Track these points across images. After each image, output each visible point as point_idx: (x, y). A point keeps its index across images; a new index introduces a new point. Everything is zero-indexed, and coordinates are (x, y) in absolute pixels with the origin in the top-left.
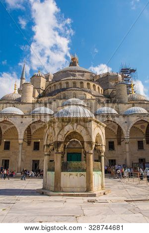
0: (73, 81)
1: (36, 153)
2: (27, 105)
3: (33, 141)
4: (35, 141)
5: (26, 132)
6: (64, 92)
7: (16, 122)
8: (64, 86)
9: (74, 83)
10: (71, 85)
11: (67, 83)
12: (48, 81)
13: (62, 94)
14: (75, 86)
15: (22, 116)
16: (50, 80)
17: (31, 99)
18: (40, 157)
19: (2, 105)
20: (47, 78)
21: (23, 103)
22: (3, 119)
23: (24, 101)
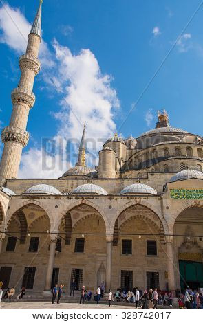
1: (126, 258)
2: (110, 182)
3: (121, 238)
6: (165, 162)
7: (101, 206)
8: (162, 154)
9: (177, 149)
11: (166, 149)
12: (130, 149)
16: (133, 147)
17: (113, 174)
18: (134, 266)
19: (70, 182)
20: (129, 145)
21: (102, 179)
22: (79, 202)
23: (104, 177)
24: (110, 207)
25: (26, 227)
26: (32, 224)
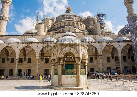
0: (68, 21)
1: (46, 65)
2: (41, 36)
3: (45, 58)
4: (46, 58)
5: (41, 52)
8: (63, 25)
9: (69, 23)
10: (67, 24)
11: (65, 23)
13: (61, 30)
14: (69, 25)
15: (38, 43)
16: (54, 21)
17: (43, 33)
18: (49, 67)
19: (25, 37)
20: (53, 20)
21: (38, 35)
22: (26, 45)
23: (39, 34)
24: (38, 47)
25: (9, 54)
26: (11, 53)
